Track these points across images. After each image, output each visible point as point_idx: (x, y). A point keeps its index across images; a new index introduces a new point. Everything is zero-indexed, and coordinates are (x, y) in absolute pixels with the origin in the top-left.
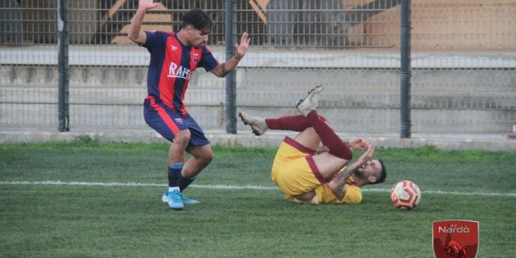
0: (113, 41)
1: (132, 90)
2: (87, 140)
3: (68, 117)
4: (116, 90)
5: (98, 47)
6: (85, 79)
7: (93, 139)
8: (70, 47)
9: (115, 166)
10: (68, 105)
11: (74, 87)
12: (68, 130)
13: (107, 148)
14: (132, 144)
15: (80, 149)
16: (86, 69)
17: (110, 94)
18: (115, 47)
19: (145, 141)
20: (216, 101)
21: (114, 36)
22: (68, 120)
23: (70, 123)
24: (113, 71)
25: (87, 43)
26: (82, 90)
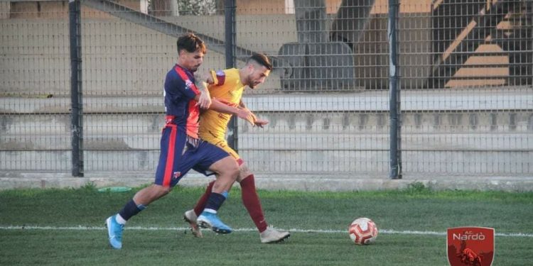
0: (445, 86)
1: (465, 136)
2: (420, 188)
3: (400, 164)
4: (449, 136)
5: (430, 91)
6: (418, 124)
7: (426, 186)
8: (402, 92)
9: (449, 215)
10: (400, 152)
11: (406, 134)
12: (400, 177)
13: (440, 196)
14: (466, 191)
15: (413, 197)
16: (418, 114)
17: (443, 140)
18: (448, 91)
19: (480, 189)
21: (447, 81)
22: (401, 168)
23: (403, 170)
24: (447, 116)
25: (420, 88)
26: (414, 136)
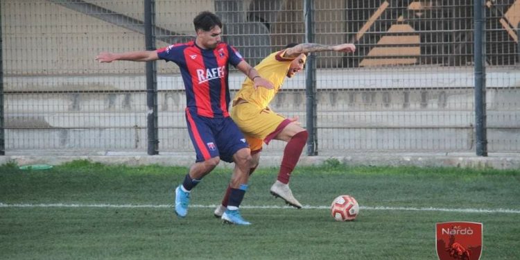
0: (360, 65)
1: (379, 113)
2: (335, 164)
3: (316, 141)
4: (363, 113)
5: (345, 70)
6: (334, 102)
7: (341, 163)
8: (318, 71)
9: (363, 190)
10: (316, 129)
11: (322, 111)
12: (316, 154)
13: (355, 172)
14: (380, 168)
15: (328, 173)
16: (333, 92)
17: (357, 117)
18: (362, 70)
19: (393, 164)
20: (465, 123)
21: (361, 59)
22: (317, 144)
23: (319, 147)
24: (361, 94)
25: (335, 67)
26: (330, 114)
